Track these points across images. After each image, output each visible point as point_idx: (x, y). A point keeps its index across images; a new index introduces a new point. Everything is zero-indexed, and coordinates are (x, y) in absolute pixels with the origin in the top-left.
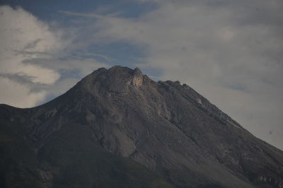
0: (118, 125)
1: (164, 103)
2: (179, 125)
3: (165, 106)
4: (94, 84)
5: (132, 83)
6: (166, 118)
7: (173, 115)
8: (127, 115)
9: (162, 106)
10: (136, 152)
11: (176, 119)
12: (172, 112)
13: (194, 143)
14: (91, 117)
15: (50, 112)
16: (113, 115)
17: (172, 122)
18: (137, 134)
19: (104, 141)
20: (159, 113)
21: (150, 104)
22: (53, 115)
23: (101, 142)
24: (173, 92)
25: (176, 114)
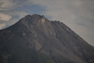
0: (35, 38)
1: (53, 30)
2: (59, 39)
3: (54, 31)
4: (26, 21)
5: (41, 21)
6: (54, 36)
7: (57, 35)
8: (38, 34)
9: (53, 31)
10: (41, 49)
11: (58, 36)
12: (56, 33)
13: (65, 46)
14: (24, 34)
15: (8, 32)
16: (33, 33)
17: (56, 37)
18: (42, 42)
19: (29, 44)
20: (51, 33)
21: (48, 30)
22: (9, 33)
23: (28, 44)
24: (57, 25)
25: (58, 34)
